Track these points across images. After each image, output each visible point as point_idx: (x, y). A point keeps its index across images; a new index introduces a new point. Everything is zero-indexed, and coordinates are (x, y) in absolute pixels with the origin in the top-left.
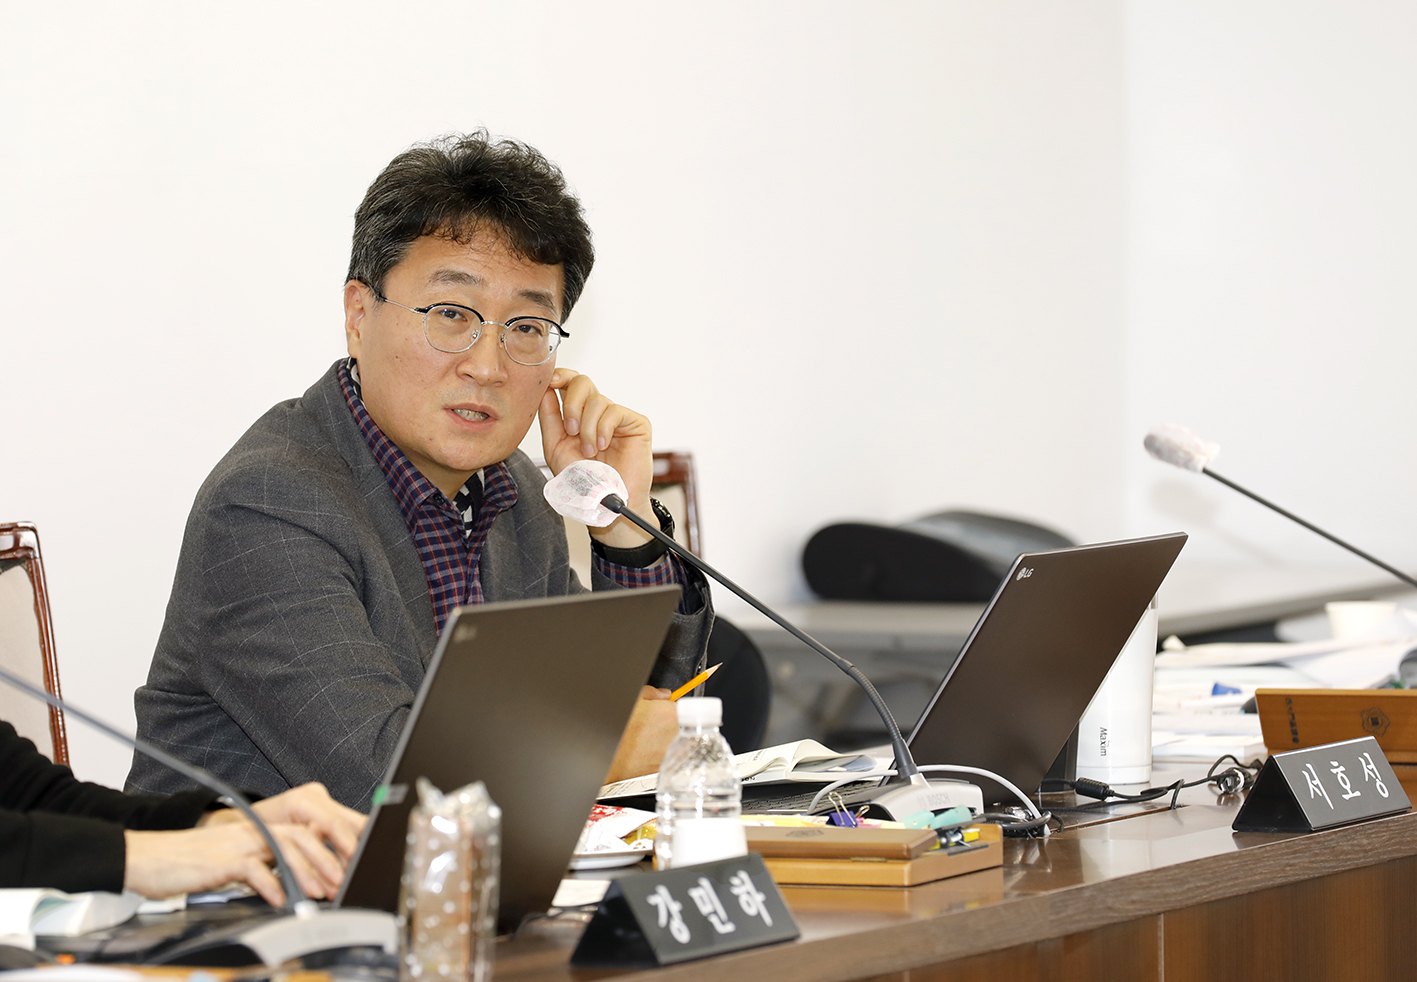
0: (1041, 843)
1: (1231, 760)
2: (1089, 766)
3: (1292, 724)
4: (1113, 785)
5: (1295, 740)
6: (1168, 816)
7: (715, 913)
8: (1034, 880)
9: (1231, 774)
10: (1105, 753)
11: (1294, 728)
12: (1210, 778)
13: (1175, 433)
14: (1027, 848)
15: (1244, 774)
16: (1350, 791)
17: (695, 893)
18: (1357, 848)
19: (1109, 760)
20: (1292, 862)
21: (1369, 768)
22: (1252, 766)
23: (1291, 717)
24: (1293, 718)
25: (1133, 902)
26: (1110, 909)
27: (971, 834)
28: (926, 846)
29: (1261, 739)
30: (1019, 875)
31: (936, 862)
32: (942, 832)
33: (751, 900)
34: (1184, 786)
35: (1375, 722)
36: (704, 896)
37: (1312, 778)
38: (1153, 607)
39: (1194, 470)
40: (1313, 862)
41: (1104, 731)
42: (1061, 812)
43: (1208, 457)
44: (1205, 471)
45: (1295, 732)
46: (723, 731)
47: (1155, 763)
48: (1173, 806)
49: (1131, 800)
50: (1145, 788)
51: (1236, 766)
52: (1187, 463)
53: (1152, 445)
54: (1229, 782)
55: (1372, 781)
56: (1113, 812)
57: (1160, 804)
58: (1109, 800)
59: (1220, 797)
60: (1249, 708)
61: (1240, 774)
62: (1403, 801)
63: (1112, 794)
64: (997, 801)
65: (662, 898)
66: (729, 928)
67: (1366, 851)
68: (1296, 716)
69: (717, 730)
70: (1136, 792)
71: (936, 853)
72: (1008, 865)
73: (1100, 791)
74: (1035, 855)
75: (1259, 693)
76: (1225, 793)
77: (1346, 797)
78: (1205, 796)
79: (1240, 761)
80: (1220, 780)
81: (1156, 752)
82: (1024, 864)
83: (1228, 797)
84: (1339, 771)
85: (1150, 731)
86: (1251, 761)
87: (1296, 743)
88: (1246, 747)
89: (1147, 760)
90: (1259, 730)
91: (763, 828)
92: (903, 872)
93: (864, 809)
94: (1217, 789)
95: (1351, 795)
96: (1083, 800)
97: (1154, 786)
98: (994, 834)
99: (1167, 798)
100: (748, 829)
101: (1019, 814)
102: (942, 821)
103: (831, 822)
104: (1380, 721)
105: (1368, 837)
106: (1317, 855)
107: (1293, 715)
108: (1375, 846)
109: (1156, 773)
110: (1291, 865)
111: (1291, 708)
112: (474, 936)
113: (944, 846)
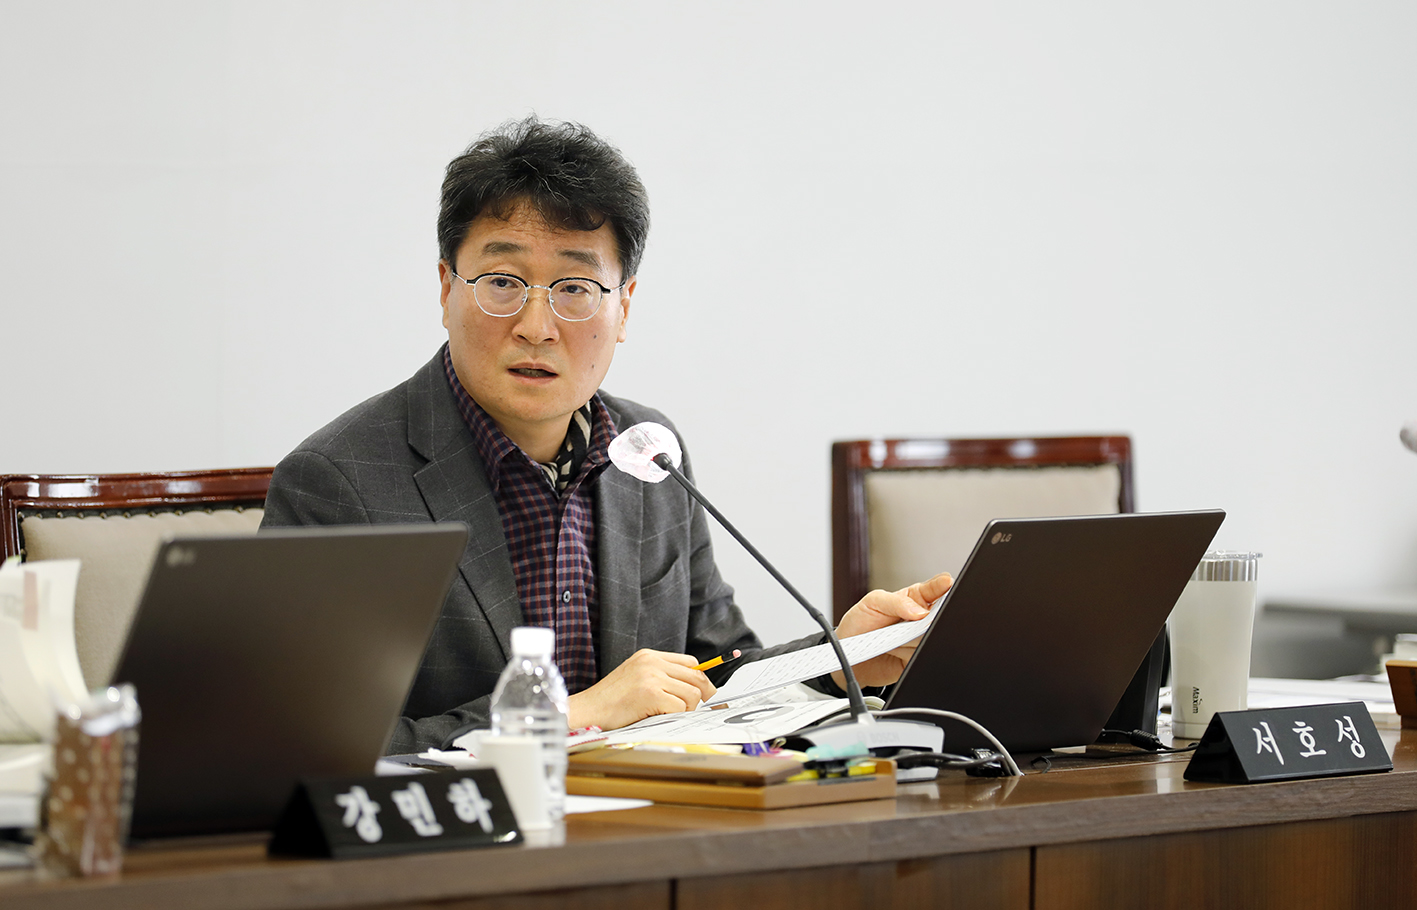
7: (422, 816)
16: (1312, 750)
17: (401, 799)
18: (1307, 802)
20: (1214, 809)
21: (1347, 730)
25: (987, 835)
26: (953, 839)
33: (472, 807)
36: (411, 799)
37: (1264, 734)
40: (1244, 811)
65: (356, 799)
66: (435, 830)
67: (1319, 805)
77: (1305, 755)
84: (1304, 731)
95: (1313, 753)
103: (744, 751)
105: (1324, 791)
106: (1249, 804)
110: (1212, 813)
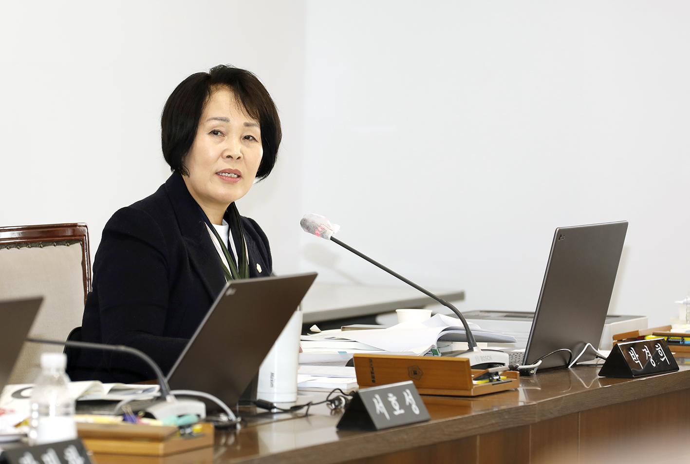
0: (235, 434)
1: (339, 391)
2: (264, 393)
3: (372, 373)
4: (277, 403)
5: (373, 381)
6: (304, 420)
8: (231, 453)
9: (338, 399)
10: (272, 385)
11: (373, 375)
12: (327, 400)
13: (317, 218)
14: (228, 435)
15: (345, 398)
16: (398, 410)
18: (401, 440)
19: (275, 390)
21: (409, 398)
22: (350, 395)
23: (371, 369)
24: (373, 370)
27: (197, 428)
28: (173, 434)
29: (355, 380)
30: (223, 450)
31: (177, 443)
32: (181, 427)
34: (313, 404)
35: (415, 373)
37: (378, 403)
38: (300, 310)
39: (327, 238)
40: (377, 447)
41: (272, 375)
42: (247, 417)
43: (335, 231)
44: (332, 239)
45: (373, 377)
47: (300, 391)
48: (307, 415)
49: (285, 411)
50: (293, 405)
51: (341, 394)
52: (323, 235)
53: (304, 224)
54: (337, 403)
55: (410, 405)
56: (275, 417)
57: (300, 414)
58: (275, 410)
59: (332, 410)
60: (349, 364)
61: (343, 400)
62: (427, 416)
63: (275, 407)
64: (213, 410)
67: (406, 442)
68: (375, 369)
70: (288, 407)
71: (177, 439)
72: (216, 445)
73: (269, 406)
74: (232, 440)
75: (355, 356)
76: (335, 409)
77: (396, 413)
78: (325, 410)
79: (344, 392)
80: (332, 401)
81: (299, 386)
82: (226, 445)
83: (336, 410)
84: (392, 399)
85: (297, 374)
86: (349, 392)
87: (374, 383)
88: (348, 384)
89: (294, 390)
90: (355, 376)
92: (160, 448)
93: (141, 414)
94: (330, 406)
95: (399, 412)
96: (260, 410)
97: (298, 404)
98: (210, 428)
99: (303, 411)
101: (223, 418)
102: (182, 421)
103: (124, 420)
104: (418, 372)
105: (407, 434)
107: (372, 368)
108: (410, 439)
109: (300, 396)
110: (365, 448)
111: (372, 365)
113: (183, 435)
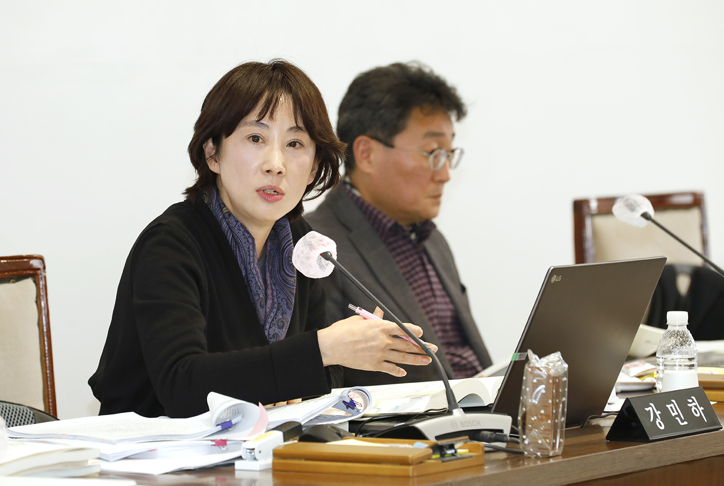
17: (669, 406)
33: (697, 410)
36: (673, 408)
46: (688, 327)
65: (651, 409)
66: (685, 423)
69: (686, 326)
91: (712, 375)
100: (699, 375)
112: (555, 426)
